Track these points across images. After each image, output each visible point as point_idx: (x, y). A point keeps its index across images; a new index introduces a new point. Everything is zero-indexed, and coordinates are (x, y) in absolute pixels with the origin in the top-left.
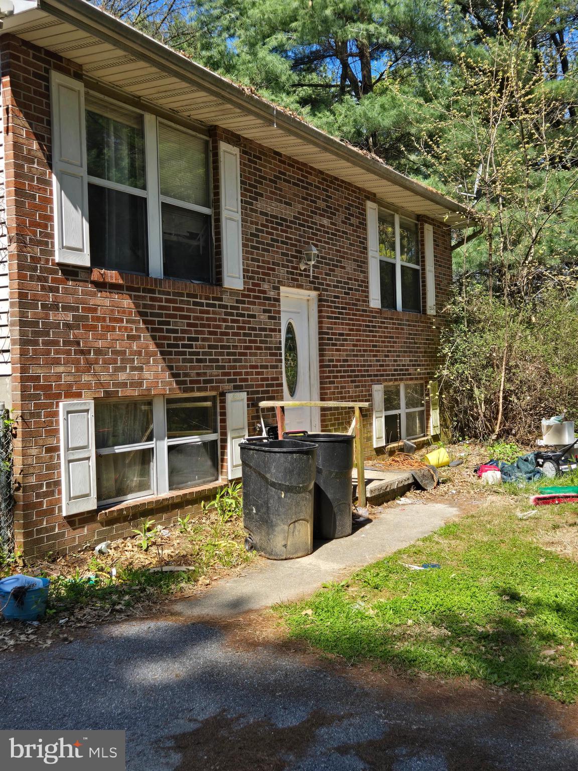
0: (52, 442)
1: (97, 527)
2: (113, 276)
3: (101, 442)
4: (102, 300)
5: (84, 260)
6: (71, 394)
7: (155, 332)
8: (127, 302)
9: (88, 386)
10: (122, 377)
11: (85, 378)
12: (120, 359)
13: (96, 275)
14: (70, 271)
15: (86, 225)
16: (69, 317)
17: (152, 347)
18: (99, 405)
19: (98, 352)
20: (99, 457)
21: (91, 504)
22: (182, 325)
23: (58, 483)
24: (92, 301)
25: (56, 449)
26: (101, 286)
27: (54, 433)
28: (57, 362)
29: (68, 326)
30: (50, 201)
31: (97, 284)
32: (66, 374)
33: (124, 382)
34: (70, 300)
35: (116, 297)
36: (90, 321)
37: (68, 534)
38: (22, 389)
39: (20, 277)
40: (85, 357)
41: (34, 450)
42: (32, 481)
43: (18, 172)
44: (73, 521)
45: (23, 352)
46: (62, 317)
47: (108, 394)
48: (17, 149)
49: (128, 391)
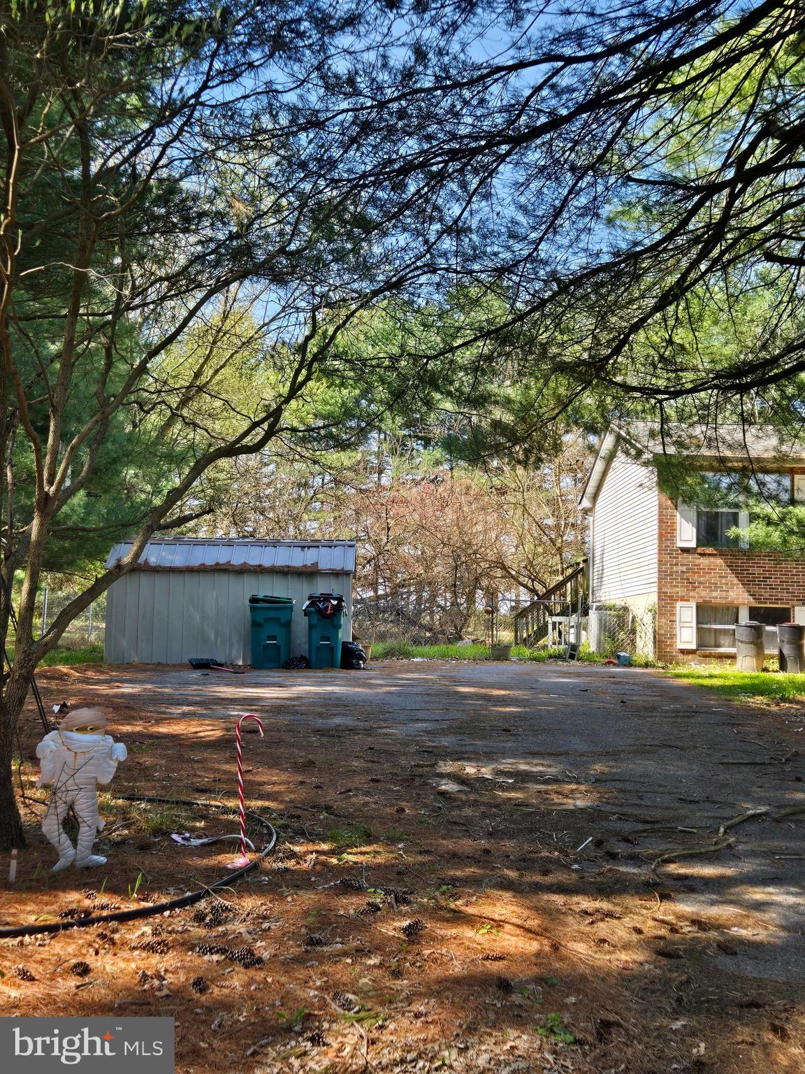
0: (672, 618)
1: (696, 657)
2: (710, 550)
3: (698, 623)
4: (704, 561)
5: (693, 544)
6: (683, 599)
7: (737, 575)
8: (719, 561)
9: (694, 597)
10: (714, 594)
11: (692, 594)
12: (715, 587)
13: (700, 550)
14: (685, 550)
15: (695, 530)
16: (684, 568)
17: (735, 581)
18: (699, 607)
19: (700, 583)
20: (699, 630)
21: (693, 646)
22: (758, 571)
23: (675, 635)
24: (697, 562)
25: (674, 621)
26: (703, 555)
27: (675, 615)
28: (677, 586)
29: (683, 572)
30: (675, 523)
31: (700, 554)
32: (681, 591)
33: (716, 597)
34: (685, 561)
35: (712, 559)
36: (696, 569)
37: (680, 656)
38: (659, 596)
39: (659, 554)
40: (692, 585)
41: (664, 620)
42: (662, 632)
43: (660, 514)
44: (683, 651)
45: (659, 582)
46: (680, 568)
47: (705, 602)
48: (660, 506)
49: (718, 601)
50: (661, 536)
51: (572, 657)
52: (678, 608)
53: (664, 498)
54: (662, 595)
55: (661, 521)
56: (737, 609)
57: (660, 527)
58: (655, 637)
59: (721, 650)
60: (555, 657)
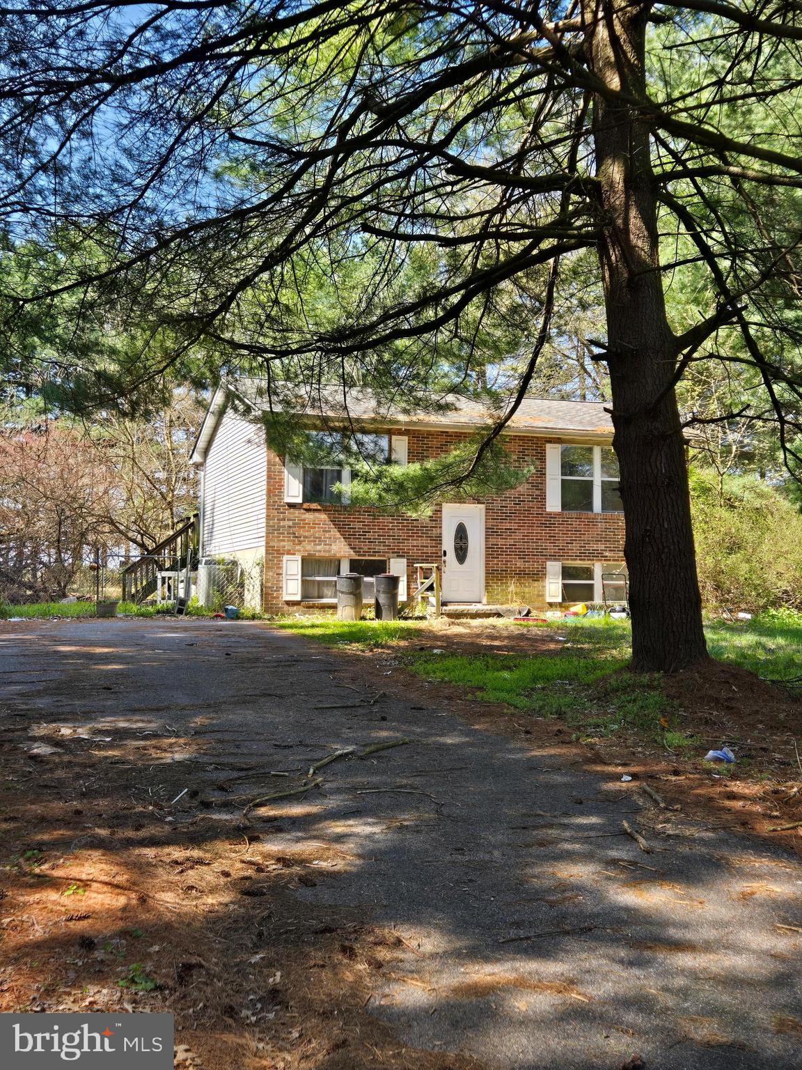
0: (279, 571)
1: (301, 608)
2: (314, 506)
3: (303, 576)
4: (309, 516)
5: (299, 500)
6: (289, 553)
7: (340, 529)
8: (323, 516)
9: (299, 551)
10: (319, 548)
11: (298, 547)
12: (318, 540)
13: (305, 506)
14: (292, 506)
15: (301, 486)
16: (291, 523)
17: (338, 535)
18: (303, 560)
19: (305, 537)
20: (302, 581)
21: (298, 598)
22: (358, 525)
23: (281, 587)
24: (303, 517)
25: (281, 574)
26: (308, 510)
27: (281, 568)
28: (283, 541)
29: (289, 527)
30: (283, 479)
31: (306, 510)
32: (287, 545)
33: (320, 550)
34: (292, 516)
35: (317, 514)
36: (301, 524)
37: (286, 608)
38: (267, 550)
39: (268, 509)
40: (298, 539)
41: (271, 574)
42: (270, 585)
43: (269, 470)
44: (288, 603)
45: (267, 537)
46: (287, 523)
47: (310, 555)
48: (269, 462)
49: (322, 554)
50: (269, 492)
51: (180, 612)
52: (284, 562)
53: (273, 455)
54: (269, 549)
55: (269, 477)
56: (339, 561)
57: (268, 483)
58: (262, 590)
59: (325, 601)
60: (163, 612)
